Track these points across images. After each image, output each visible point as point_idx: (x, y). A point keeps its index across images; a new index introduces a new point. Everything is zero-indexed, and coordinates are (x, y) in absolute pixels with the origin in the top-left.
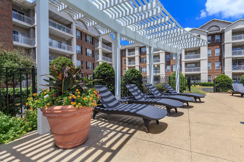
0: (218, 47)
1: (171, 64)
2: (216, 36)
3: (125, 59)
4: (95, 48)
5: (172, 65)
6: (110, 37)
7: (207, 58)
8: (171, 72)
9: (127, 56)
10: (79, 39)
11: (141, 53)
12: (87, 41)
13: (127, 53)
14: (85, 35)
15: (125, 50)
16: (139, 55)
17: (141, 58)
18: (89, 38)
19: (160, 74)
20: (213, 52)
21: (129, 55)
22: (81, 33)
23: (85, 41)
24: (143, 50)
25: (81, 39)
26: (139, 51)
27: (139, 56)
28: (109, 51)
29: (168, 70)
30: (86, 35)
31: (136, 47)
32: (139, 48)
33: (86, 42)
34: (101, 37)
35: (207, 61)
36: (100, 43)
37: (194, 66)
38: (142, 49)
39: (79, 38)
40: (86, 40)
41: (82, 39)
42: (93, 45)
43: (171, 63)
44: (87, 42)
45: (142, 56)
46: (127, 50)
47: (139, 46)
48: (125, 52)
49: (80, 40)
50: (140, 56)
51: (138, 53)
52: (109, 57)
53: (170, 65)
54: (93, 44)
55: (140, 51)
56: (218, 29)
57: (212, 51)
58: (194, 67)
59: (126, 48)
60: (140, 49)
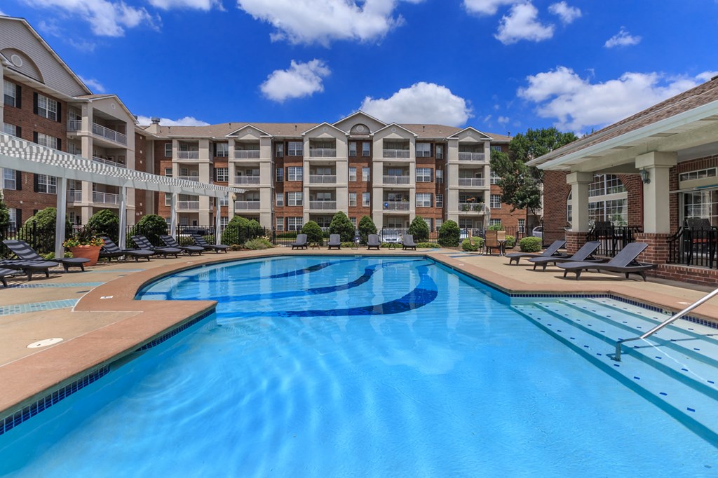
0: (366, 164)
1: (285, 191)
2: (364, 144)
3: (169, 167)
4: (66, 131)
5: (287, 193)
6: (121, 105)
7: (346, 184)
8: (285, 207)
9: (175, 158)
10: (11, 105)
11: (215, 155)
12: (39, 111)
13: (175, 150)
14: (32, 95)
15: (171, 142)
16: (211, 160)
17: (215, 169)
18: (44, 104)
19: (261, 210)
20: (359, 175)
21: (181, 156)
22: (19, 88)
23: (31, 110)
24: (221, 148)
25: (19, 105)
26: (210, 150)
27: (210, 164)
28: (116, 144)
29: (280, 203)
30: (36, 94)
31: (202, 139)
32: (210, 143)
33: (35, 116)
34: (89, 105)
35: (347, 189)
36: (86, 121)
37: (330, 198)
38: (218, 145)
39: (11, 101)
40: (36, 110)
41: (22, 105)
42: (59, 124)
43: (285, 188)
44: (40, 114)
45: (217, 165)
46: (175, 143)
47: (210, 139)
48: (170, 147)
49: (13, 107)
50: (212, 163)
51: (208, 157)
52: (117, 160)
53: (282, 191)
54: (59, 120)
55: (212, 151)
56: (366, 131)
57: (358, 172)
58: (329, 200)
59: (173, 138)
60: (212, 145)
